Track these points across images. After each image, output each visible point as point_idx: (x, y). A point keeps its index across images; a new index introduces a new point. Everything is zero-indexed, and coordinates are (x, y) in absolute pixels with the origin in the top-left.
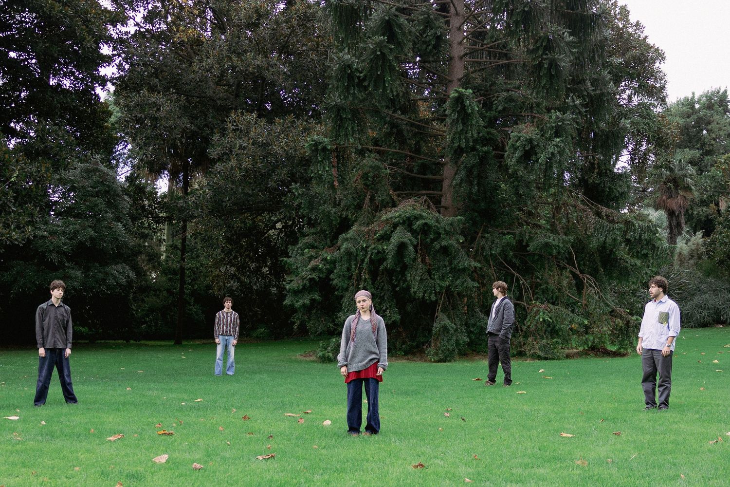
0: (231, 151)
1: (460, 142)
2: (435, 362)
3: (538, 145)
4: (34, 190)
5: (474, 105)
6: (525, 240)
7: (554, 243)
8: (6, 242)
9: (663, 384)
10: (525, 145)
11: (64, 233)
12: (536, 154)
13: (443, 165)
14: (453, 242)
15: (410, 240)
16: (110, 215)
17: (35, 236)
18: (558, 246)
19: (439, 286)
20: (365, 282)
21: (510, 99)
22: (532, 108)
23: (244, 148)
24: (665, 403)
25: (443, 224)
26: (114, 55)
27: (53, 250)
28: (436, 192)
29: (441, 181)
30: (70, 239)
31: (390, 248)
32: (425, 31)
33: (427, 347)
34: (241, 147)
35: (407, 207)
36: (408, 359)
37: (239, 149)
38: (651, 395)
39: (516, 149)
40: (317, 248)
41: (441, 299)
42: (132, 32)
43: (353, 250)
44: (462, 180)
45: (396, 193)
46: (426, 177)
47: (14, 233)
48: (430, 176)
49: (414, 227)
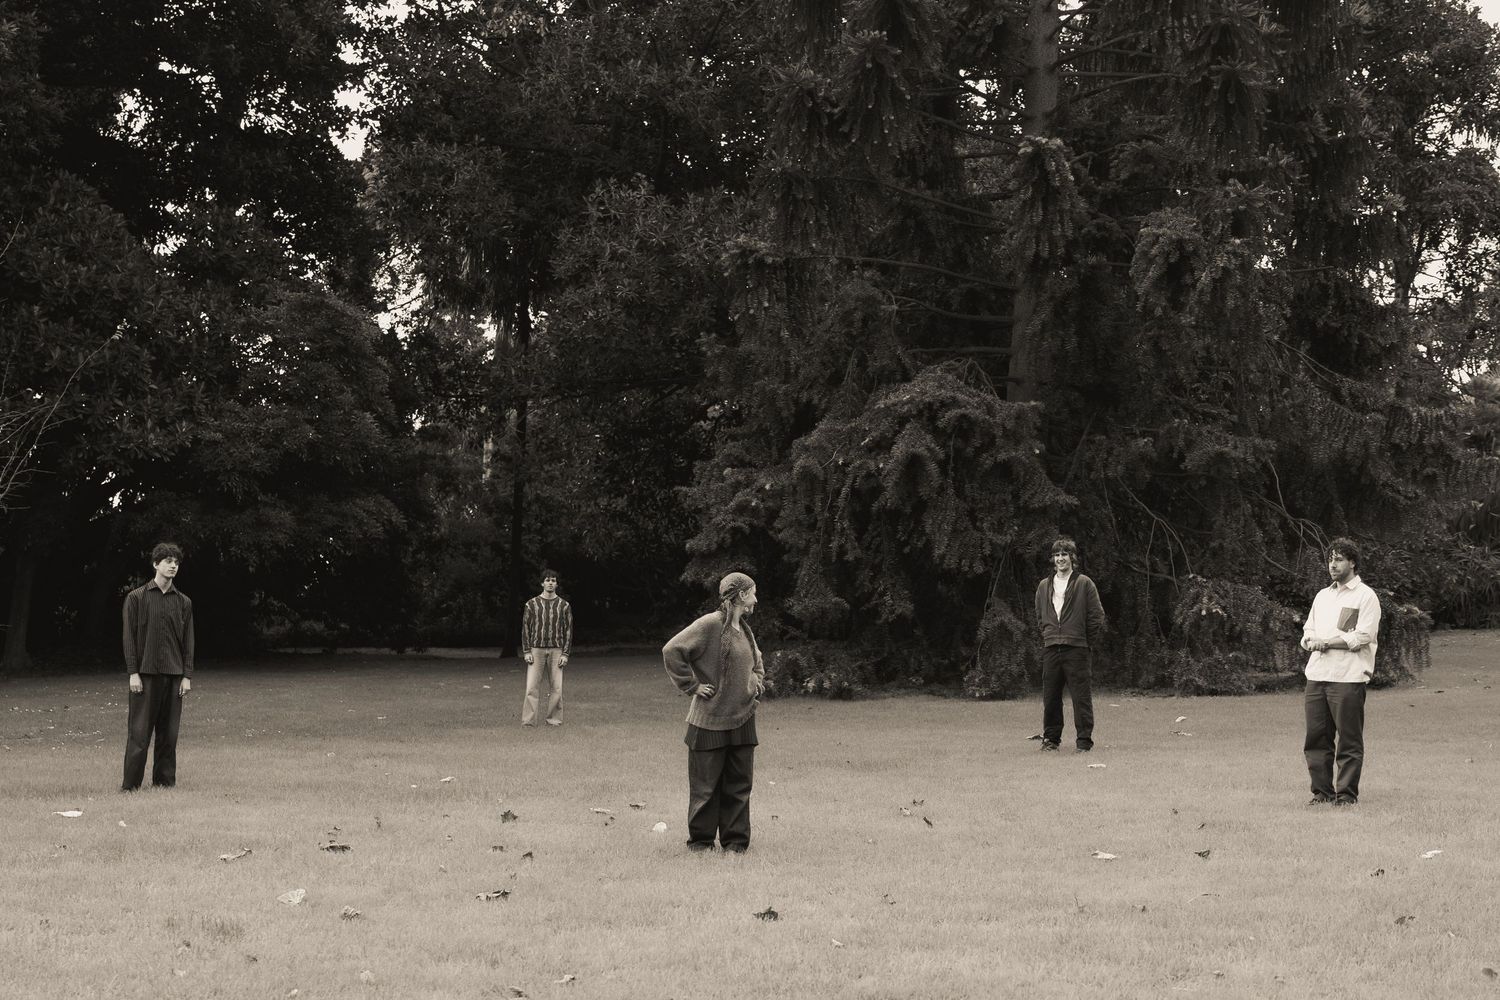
0: (595, 264)
1: (1038, 246)
2: (982, 698)
3: (1195, 252)
4: (195, 346)
5: (1065, 170)
6: (1176, 450)
7: (1234, 454)
8: (137, 455)
9: (1346, 753)
10: (1169, 254)
11: (255, 434)
12: (1192, 271)
13: (1014, 292)
14: (1020, 454)
15: (929, 449)
16: (348, 397)
17: (196, 441)
18: (1245, 459)
19: (991, 544)
20: (842, 535)
21: (1145, 157)
22: (1189, 174)
23: (623, 257)
24: (1351, 793)
25: (998, 420)
26: (365, 66)
27: (233, 469)
28: (997, 349)
29: (1010, 326)
30: (267, 447)
31: (888, 465)
32: (971, 15)
33: (968, 668)
34: (614, 256)
35: (928, 385)
36: (932, 693)
37: (611, 259)
38: (1323, 776)
39: (1151, 261)
40: (750, 464)
41: (997, 569)
42: (402, 18)
43: (818, 470)
44: (1044, 325)
45: (911, 351)
46: (977, 317)
47: (152, 436)
48: (986, 316)
49: (940, 424)
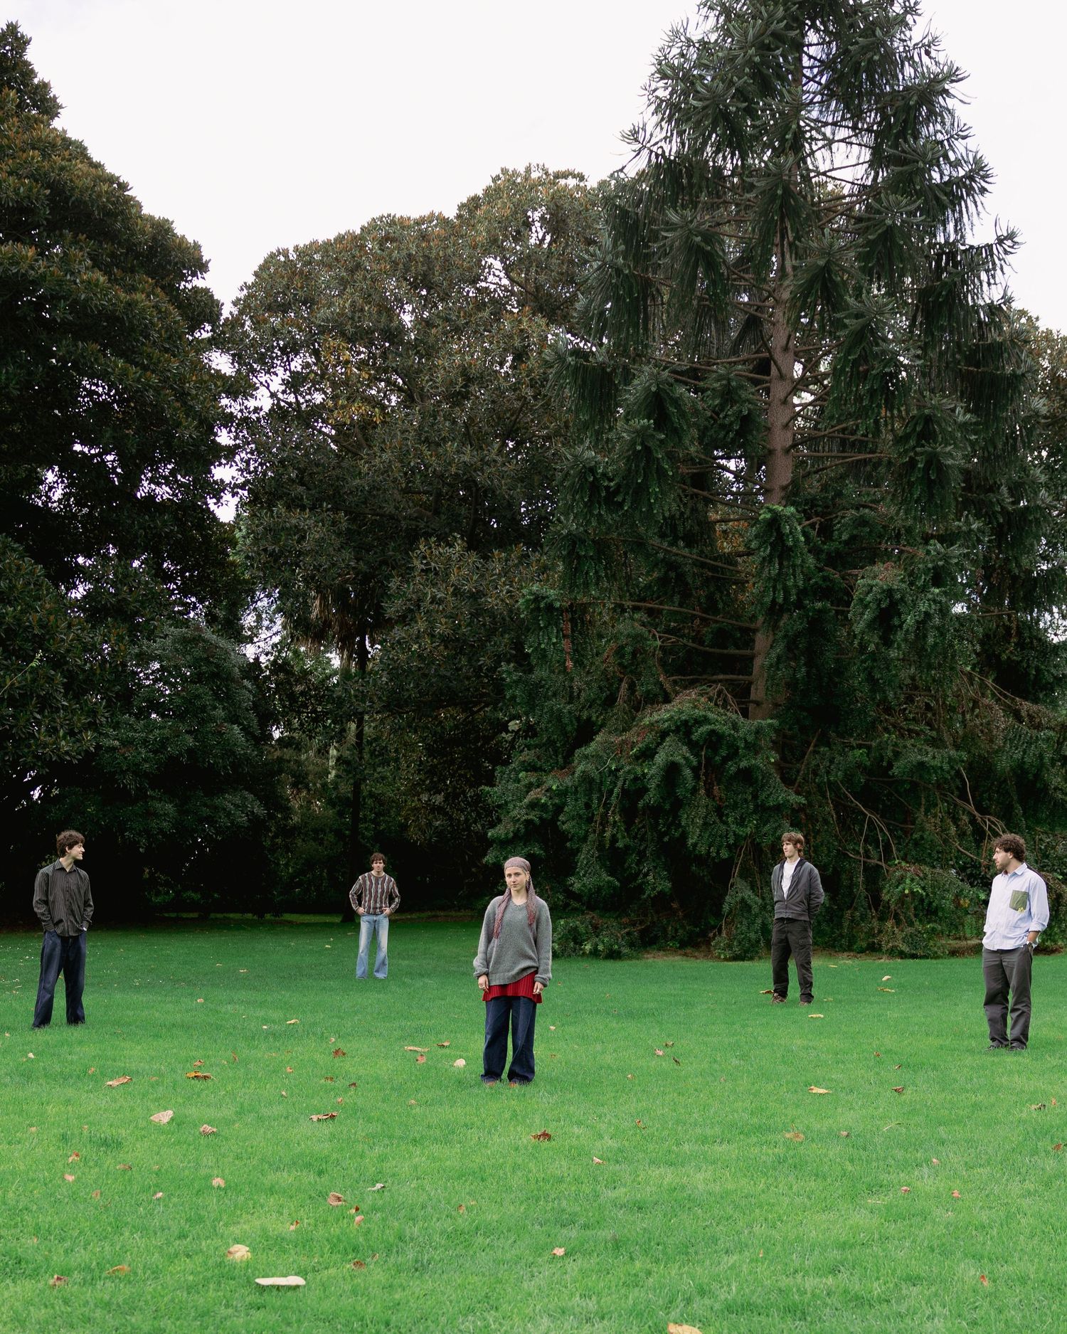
0: (419, 607)
1: (774, 594)
2: (726, 959)
3: (902, 599)
4: (98, 672)
5: (796, 531)
6: (886, 759)
7: (933, 763)
8: (51, 758)
9: (1016, 1007)
10: (880, 601)
11: (145, 742)
12: (899, 615)
13: (755, 631)
14: (758, 761)
15: (686, 759)
16: (220, 713)
17: (98, 747)
18: (941, 767)
19: (735, 834)
20: (614, 827)
21: (862, 522)
22: (898, 536)
23: (441, 601)
24: (1022, 1039)
25: (741, 734)
26: (237, 446)
27: (127, 770)
28: (741, 677)
29: (751, 659)
30: (155, 752)
31: (653, 770)
32: (722, 407)
33: (715, 935)
34: (433, 600)
35: (686, 704)
36: (685, 955)
37: (431, 603)
38: (999, 1026)
39: (866, 607)
40: (541, 769)
41: (739, 855)
42: (267, 408)
43: (595, 775)
44: (779, 658)
45: (672, 678)
46: (725, 651)
47: (63, 743)
48: (732, 651)
49: (694, 737)
